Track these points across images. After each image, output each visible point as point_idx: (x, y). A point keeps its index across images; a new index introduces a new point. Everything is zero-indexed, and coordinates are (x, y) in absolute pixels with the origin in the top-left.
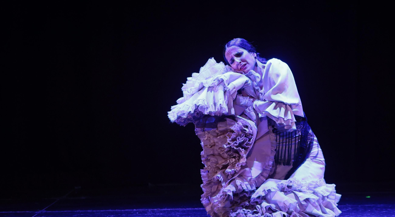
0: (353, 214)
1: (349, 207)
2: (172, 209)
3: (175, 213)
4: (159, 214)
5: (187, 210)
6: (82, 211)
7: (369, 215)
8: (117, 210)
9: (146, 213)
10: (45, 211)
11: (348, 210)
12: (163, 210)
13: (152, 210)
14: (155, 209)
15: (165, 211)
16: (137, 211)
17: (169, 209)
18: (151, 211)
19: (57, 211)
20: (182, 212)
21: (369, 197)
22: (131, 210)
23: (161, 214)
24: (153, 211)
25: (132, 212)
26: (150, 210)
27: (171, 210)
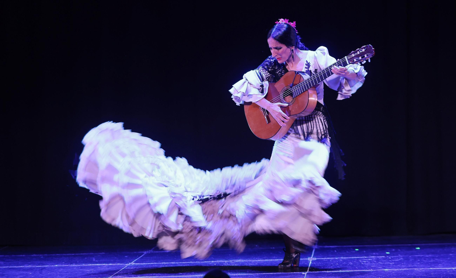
0: (405, 263)
1: (401, 257)
2: (245, 261)
5: (258, 261)
6: (166, 263)
7: (418, 264)
10: (134, 263)
11: (400, 260)
12: (238, 261)
13: (228, 261)
14: (231, 261)
19: (144, 264)
21: (418, 248)
22: (209, 262)
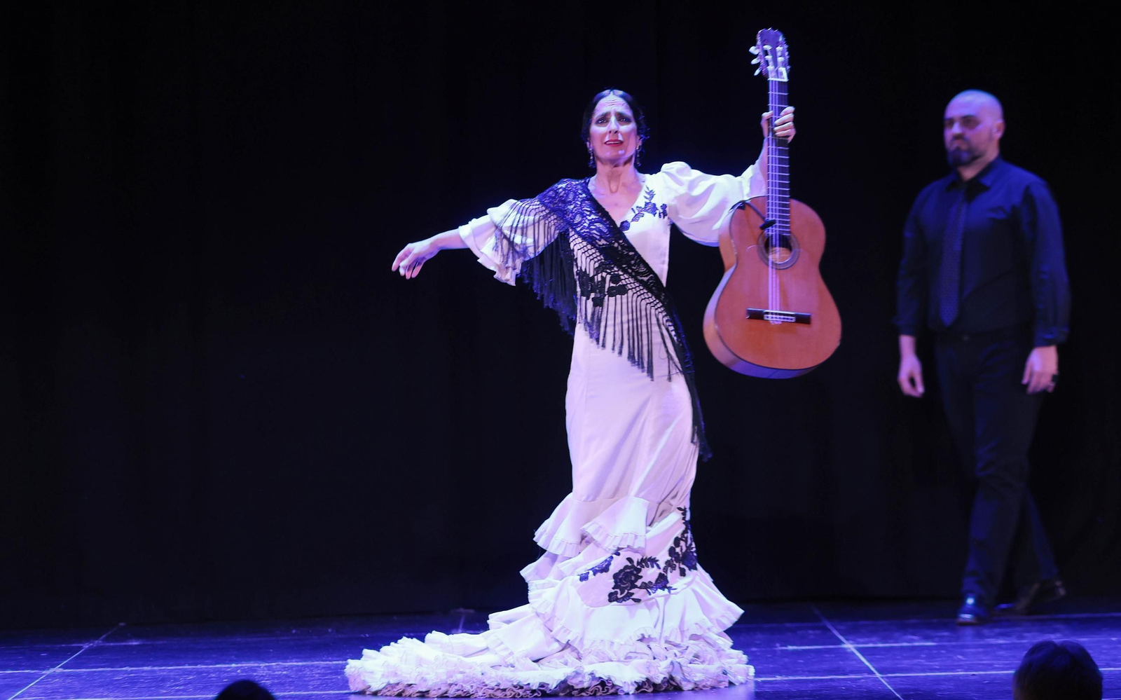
3: (312, 671)
4: (280, 672)
8: (199, 666)
9: (255, 671)
12: (289, 663)
15: (292, 667)
16: (238, 668)
17: (300, 664)
18: (266, 666)
20: (324, 668)
23: (285, 673)
24: (269, 668)
25: (229, 670)
26: (263, 665)
27: (303, 666)
